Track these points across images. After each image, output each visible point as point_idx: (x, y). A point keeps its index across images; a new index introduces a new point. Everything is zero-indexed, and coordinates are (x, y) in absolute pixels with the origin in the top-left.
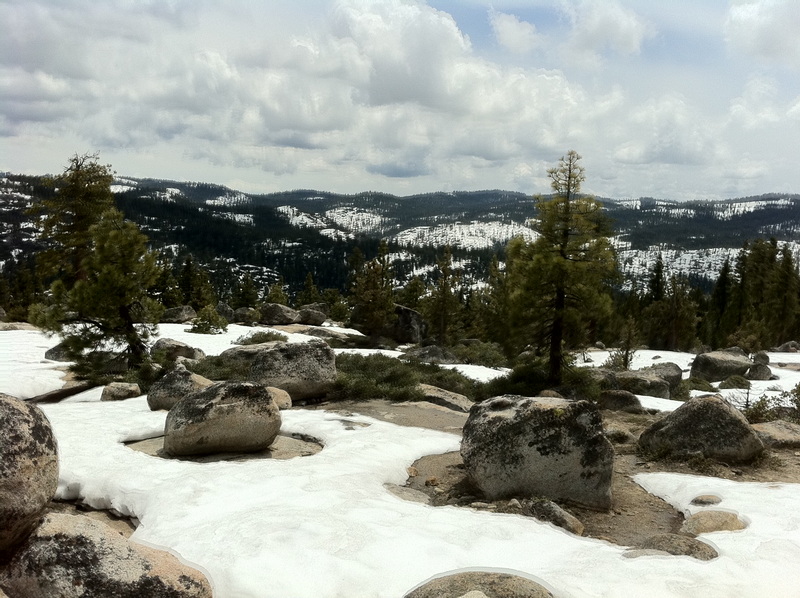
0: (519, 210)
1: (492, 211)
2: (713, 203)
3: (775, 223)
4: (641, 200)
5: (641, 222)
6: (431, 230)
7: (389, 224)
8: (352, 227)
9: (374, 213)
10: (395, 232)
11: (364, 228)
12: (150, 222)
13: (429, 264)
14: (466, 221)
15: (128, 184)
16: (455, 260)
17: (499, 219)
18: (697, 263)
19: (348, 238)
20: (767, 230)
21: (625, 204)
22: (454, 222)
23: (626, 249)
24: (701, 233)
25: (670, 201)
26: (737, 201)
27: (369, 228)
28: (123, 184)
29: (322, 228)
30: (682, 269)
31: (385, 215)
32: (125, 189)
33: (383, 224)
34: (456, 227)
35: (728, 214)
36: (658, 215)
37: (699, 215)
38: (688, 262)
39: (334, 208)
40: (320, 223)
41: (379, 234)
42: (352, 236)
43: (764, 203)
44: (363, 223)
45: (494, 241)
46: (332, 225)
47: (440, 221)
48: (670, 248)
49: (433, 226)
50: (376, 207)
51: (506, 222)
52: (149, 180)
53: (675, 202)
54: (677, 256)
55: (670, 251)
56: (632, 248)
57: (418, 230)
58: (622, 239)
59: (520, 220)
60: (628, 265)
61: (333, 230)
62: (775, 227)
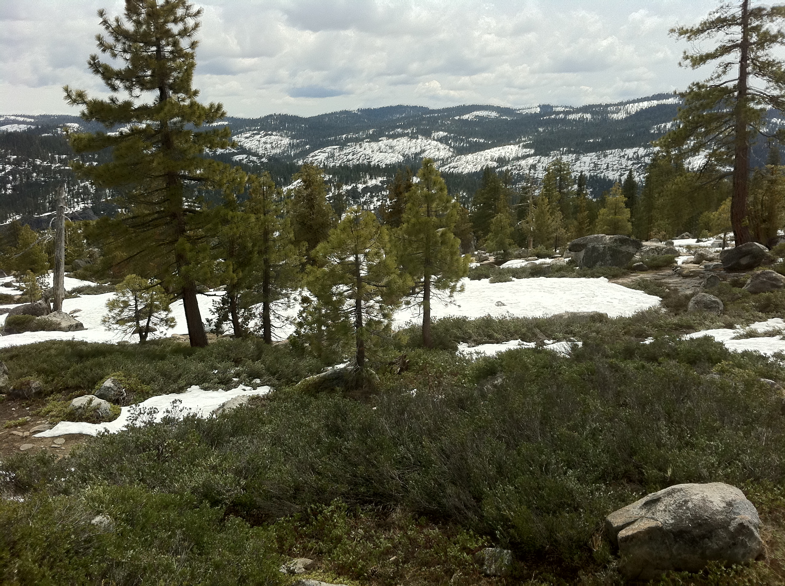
0: (424, 125)
1: (398, 127)
2: (607, 106)
3: (666, 121)
4: (539, 106)
5: (541, 130)
6: (341, 149)
7: (297, 146)
8: (261, 152)
9: (281, 136)
10: (304, 154)
11: (274, 152)
12: (61, 161)
13: (346, 184)
14: (374, 138)
15: (23, 123)
16: (371, 178)
17: (407, 134)
18: (596, 165)
19: (261, 162)
20: (659, 129)
21: (525, 112)
22: (362, 140)
23: (529, 156)
24: (597, 136)
25: (566, 107)
26: (629, 102)
27: (278, 151)
28: (19, 123)
29: (234, 154)
30: (582, 172)
31: (293, 137)
32: (23, 127)
33: (292, 146)
34: (366, 145)
35: (621, 115)
36: (556, 121)
37: (594, 119)
38: (587, 164)
39: (241, 133)
40: (230, 150)
41: (289, 157)
42: (264, 160)
43: (655, 103)
44: (272, 147)
45: (404, 155)
46: (243, 150)
47: (348, 140)
48: (569, 152)
49: (343, 145)
50: (282, 130)
51: (413, 136)
52: (44, 116)
53: (571, 107)
54: (577, 159)
55: (570, 155)
56: (535, 155)
57: (329, 149)
58: (525, 147)
59: (427, 134)
60: (532, 171)
61: (245, 156)
62: (665, 126)
